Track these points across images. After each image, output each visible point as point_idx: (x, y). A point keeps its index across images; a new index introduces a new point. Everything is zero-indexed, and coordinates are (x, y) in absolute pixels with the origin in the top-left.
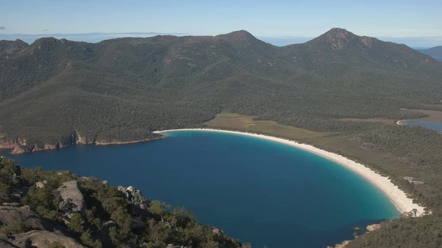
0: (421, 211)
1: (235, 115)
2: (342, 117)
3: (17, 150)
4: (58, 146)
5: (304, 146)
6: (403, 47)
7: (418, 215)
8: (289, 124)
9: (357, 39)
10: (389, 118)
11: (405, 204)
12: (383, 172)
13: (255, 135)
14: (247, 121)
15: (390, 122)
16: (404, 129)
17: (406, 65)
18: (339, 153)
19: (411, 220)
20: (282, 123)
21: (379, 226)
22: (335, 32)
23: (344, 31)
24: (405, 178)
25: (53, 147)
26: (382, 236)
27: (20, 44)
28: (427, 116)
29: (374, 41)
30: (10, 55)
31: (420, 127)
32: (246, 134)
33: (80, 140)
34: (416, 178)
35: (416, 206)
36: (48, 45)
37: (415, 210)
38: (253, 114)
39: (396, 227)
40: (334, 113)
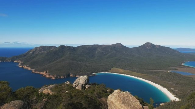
0: (177, 99)
1: (117, 68)
2: (151, 69)
3: (53, 78)
4: (65, 77)
5: (139, 78)
6: (169, 48)
7: (176, 101)
8: (134, 71)
9: (154, 46)
10: (165, 70)
11: (172, 97)
12: (165, 87)
13: (124, 75)
14: (121, 70)
15: (166, 71)
16: (170, 74)
17: (170, 54)
18: (150, 80)
19: (174, 102)
20: (132, 71)
21: (164, 104)
22: (147, 43)
23: (150, 43)
24: (171, 89)
25: (63, 77)
26: (165, 107)
27: (54, 47)
28: (177, 69)
29: (159, 46)
30: (51, 50)
31: (175, 73)
32: (121, 74)
33: (71, 75)
34: (175, 89)
35: (175, 98)
36: (63, 47)
37: (175, 99)
38: (123, 68)
39: (169, 104)
40: (148, 68)
